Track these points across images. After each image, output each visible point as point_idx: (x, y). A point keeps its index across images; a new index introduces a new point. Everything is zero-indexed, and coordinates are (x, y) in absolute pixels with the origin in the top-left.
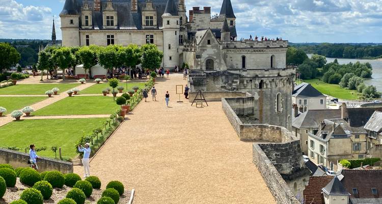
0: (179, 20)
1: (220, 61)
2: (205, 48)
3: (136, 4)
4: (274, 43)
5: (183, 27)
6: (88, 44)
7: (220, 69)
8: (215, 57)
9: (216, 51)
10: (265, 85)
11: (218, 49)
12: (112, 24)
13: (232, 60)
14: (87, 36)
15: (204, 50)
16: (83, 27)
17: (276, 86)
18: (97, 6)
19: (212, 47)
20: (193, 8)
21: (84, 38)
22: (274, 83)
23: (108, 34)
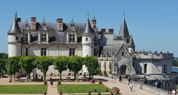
0: (94, 38)
1: (131, 68)
2: (120, 58)
3: (62, 26)
4: (166, 56)
5: (96, 43)
6: (27, 55)
7: (130, 74)
8: (127, 65)
9: (128, 61)
10: (162, 85)
11: (130, 59)
12: (45, 40)
13: (137, 67)
14: (27, 49)
15: (119, 60)
16: (24, 42)
17: (169, 86)
18: (34, 27)
19: (126, 58)
20: (101, 29)
21: (24, 50)
22: (168, 84)
23: (42, 48)
